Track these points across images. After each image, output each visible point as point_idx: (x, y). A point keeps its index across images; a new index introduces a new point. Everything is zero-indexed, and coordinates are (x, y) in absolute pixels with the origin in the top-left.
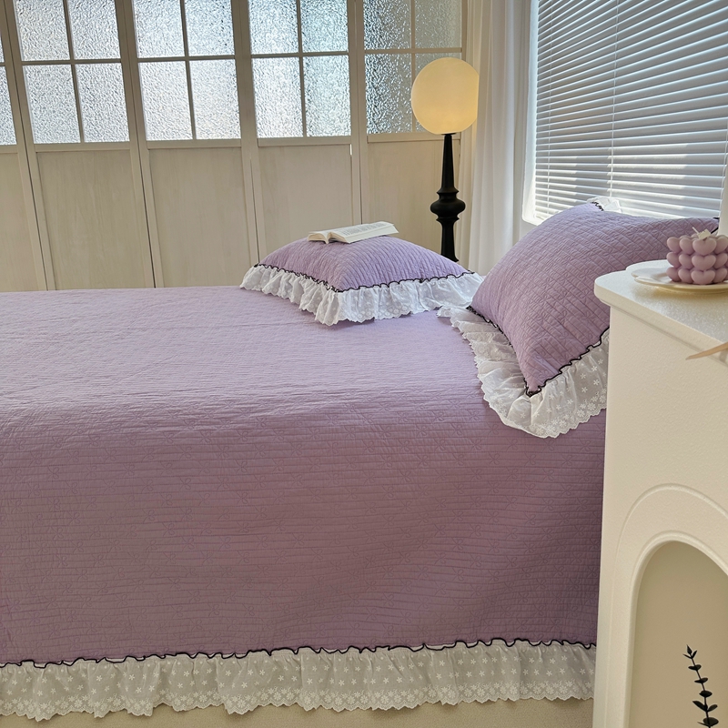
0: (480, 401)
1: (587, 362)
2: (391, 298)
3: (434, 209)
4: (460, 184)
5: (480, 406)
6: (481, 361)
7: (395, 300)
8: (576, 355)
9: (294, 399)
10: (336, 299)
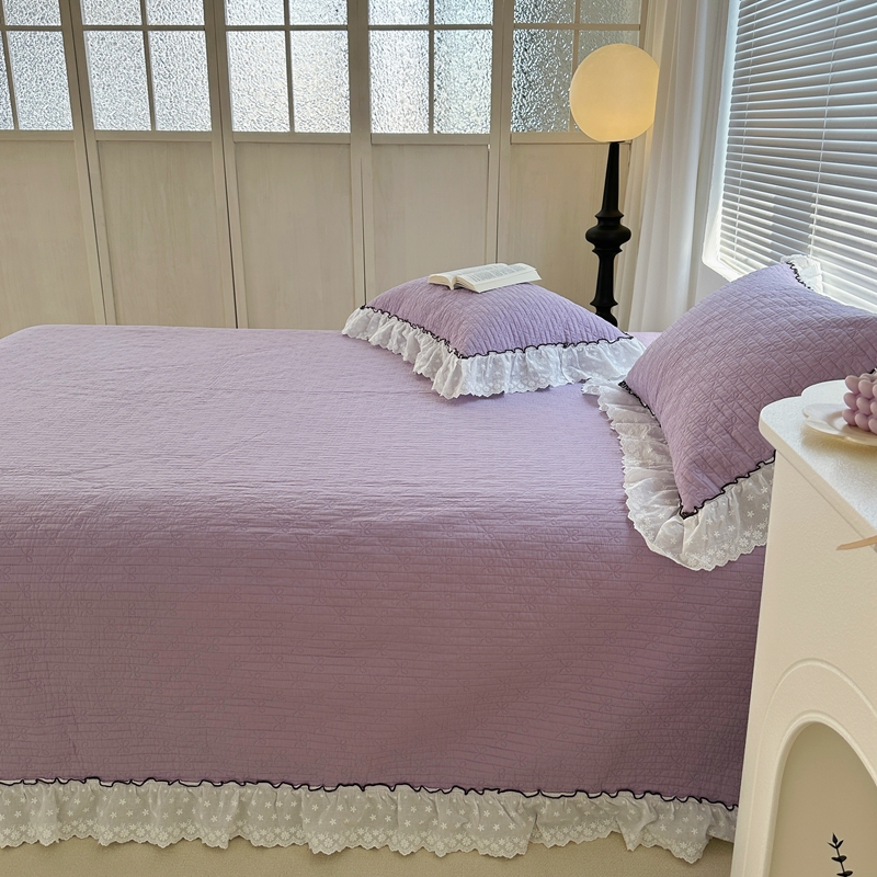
0: (624, 519)
1: (756, 482)
2: (526, 366)
3: (590, 237)
4: (626, 206)
5: (623, 526)
6: (630, 465)
7: (531, 370)
8: (743, 472)
9: (404, 502)
10: (458, 367)
